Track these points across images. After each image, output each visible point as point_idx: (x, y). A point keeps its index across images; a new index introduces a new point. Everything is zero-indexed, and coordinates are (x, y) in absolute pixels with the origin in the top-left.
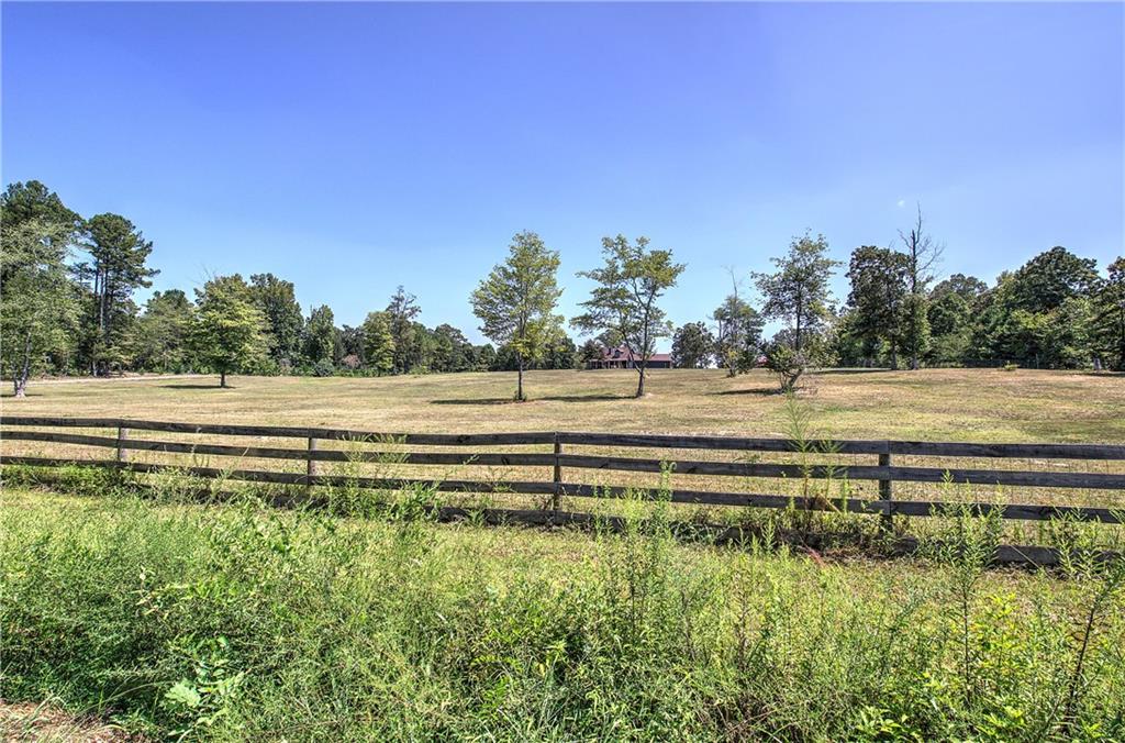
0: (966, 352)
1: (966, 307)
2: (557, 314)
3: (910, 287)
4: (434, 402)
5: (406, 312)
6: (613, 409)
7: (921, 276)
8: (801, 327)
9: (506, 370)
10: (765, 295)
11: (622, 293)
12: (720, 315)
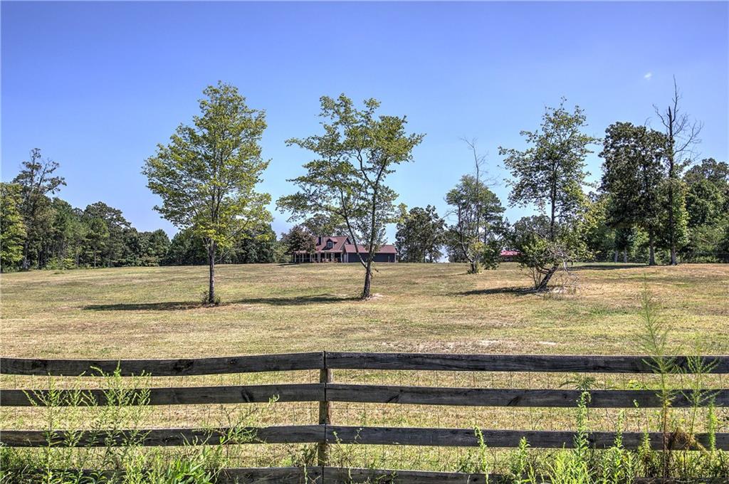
0: (723, 245)
1: (719, 196)
2: (261, 192)
3: (667, 171)
4: (89, 308)
5: (44, 184)
6: (336, 314)
7: (678, 159)
8: (556, 214)
9: (184, 264)
10: (515, 175)
11: (344, 168)
12: (454, 198)
